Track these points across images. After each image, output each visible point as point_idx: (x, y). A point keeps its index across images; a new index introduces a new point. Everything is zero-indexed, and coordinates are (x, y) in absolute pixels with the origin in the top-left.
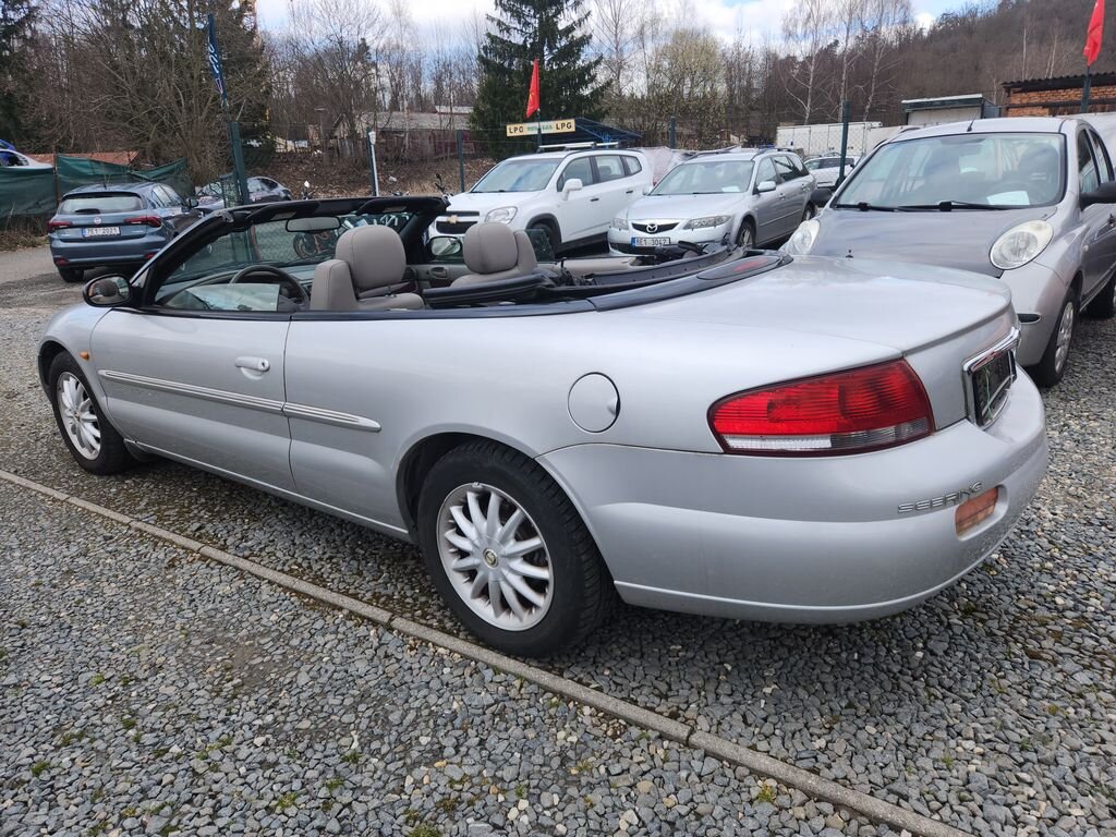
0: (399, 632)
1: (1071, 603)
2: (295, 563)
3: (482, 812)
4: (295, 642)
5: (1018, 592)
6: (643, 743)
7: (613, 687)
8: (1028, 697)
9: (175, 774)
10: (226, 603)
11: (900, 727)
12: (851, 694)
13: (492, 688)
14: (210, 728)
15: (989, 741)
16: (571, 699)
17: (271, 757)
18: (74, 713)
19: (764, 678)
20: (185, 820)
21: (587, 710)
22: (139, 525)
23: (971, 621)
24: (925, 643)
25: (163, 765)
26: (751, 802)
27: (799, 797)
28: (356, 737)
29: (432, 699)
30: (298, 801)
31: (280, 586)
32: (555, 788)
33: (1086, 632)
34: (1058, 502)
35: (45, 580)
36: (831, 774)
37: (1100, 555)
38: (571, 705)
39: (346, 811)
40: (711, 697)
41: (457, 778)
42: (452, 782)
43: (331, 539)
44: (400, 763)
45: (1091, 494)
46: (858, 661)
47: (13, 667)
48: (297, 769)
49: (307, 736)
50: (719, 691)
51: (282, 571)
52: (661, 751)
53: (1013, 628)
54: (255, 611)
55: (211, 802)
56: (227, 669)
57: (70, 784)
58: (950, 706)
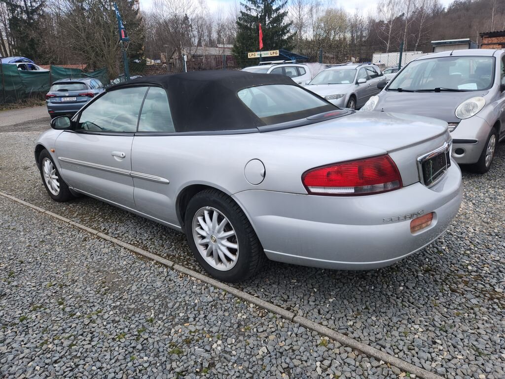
0: (176, 271)
1: (475, 269)
2: (136, 241)
3: (202, 344)
4: (132, 273)
5: (451, 263)
6: (274, 320)
7: (264, 296)
8: (448, 308)
9: (77, 324)
10: (106, 256)
11: (387, 318)
12: (368, 303)
13: (213, 295)
14: (94, 306)
15: (426, 326)
16: (246, 300)
17: (117, 319)
18: (39, 298)
19: (330, 295)
20: (79, 342)
21: (252, 305)
22: (73, 223)
23: (427, 275)
24: (404, 284)
25: (72, 320)
26: (317, 346)
27: (337, 344)
28: (153, 312)
29: (187, 298)
30: (126, 336)
31: (129, 250)
32: (234, 336)
33: (480, 282)
34: (478, 225)
35: (32, 244)
36: (353, 336)
37: (493, 248)
38: (245, 303)
39: (145, 341)
40: (306, 302)
41: (193, 330)
42: (191, 332)
43: (152, 231)
44: (170, 324)
45: (494, 222)
46: (373, 290)
47: (16, 278)
48: (127, 324)
49: (133, 311)
50: (310, 299)
51: (130, 244)
52: (281, 324)
53: (446, 278)
54: (117, 259)
55: (91, 335)
56: (103, 283)
57: (35, 326)
58: (411, 310)
